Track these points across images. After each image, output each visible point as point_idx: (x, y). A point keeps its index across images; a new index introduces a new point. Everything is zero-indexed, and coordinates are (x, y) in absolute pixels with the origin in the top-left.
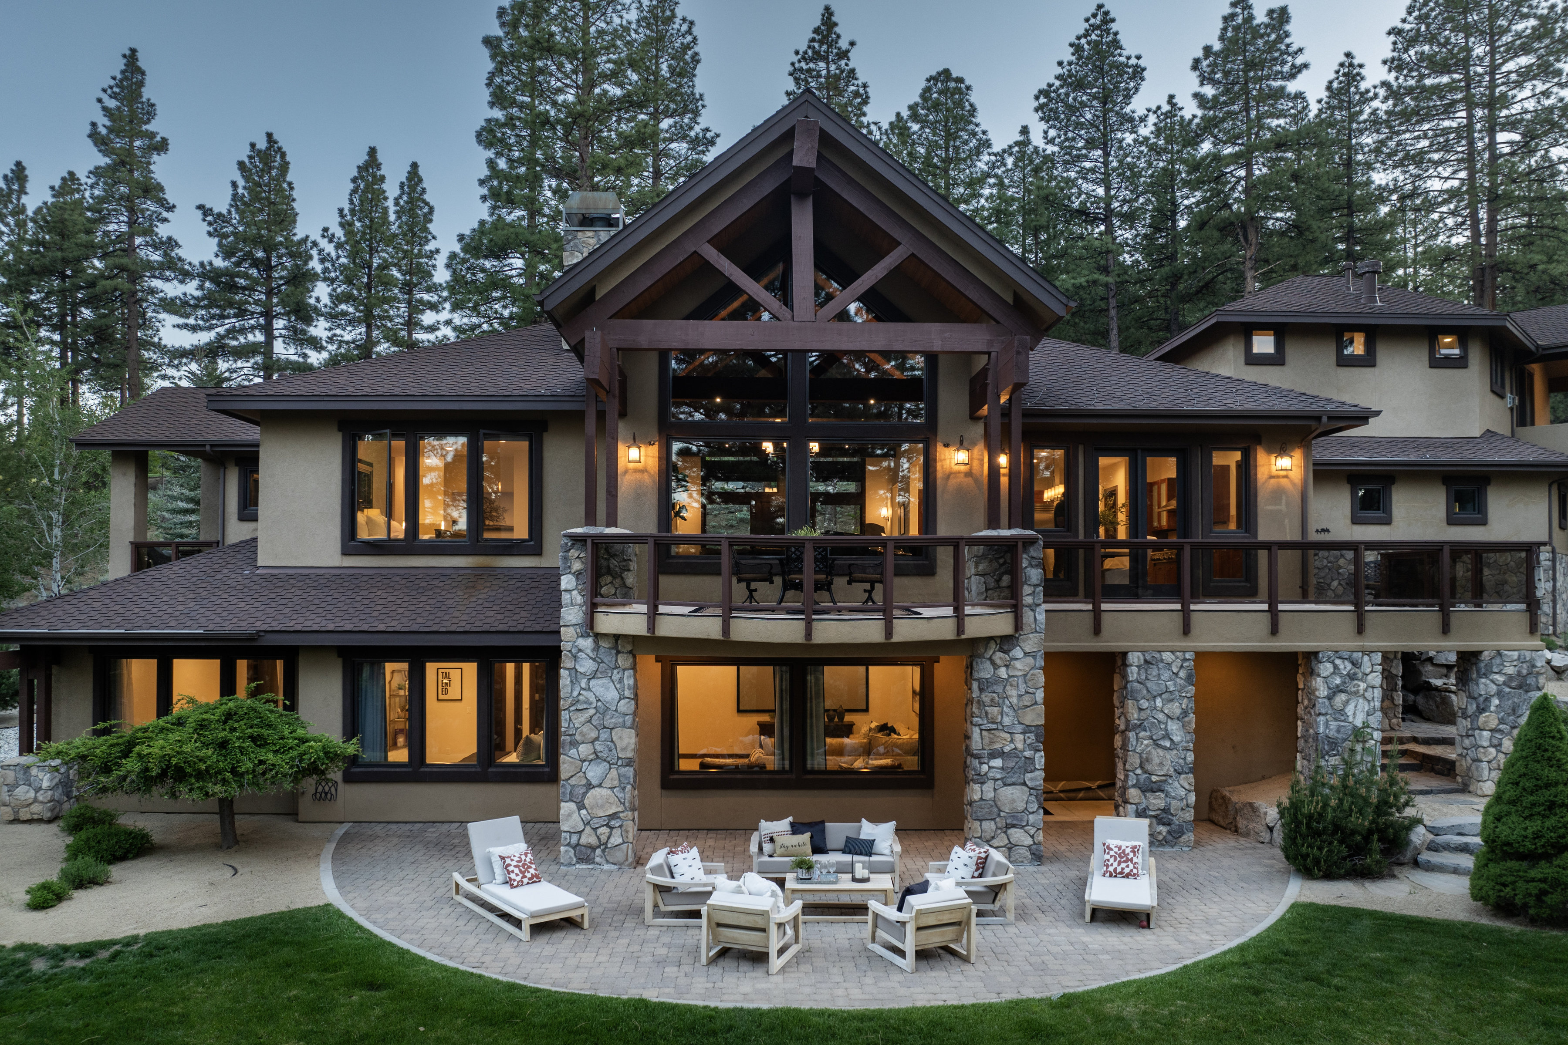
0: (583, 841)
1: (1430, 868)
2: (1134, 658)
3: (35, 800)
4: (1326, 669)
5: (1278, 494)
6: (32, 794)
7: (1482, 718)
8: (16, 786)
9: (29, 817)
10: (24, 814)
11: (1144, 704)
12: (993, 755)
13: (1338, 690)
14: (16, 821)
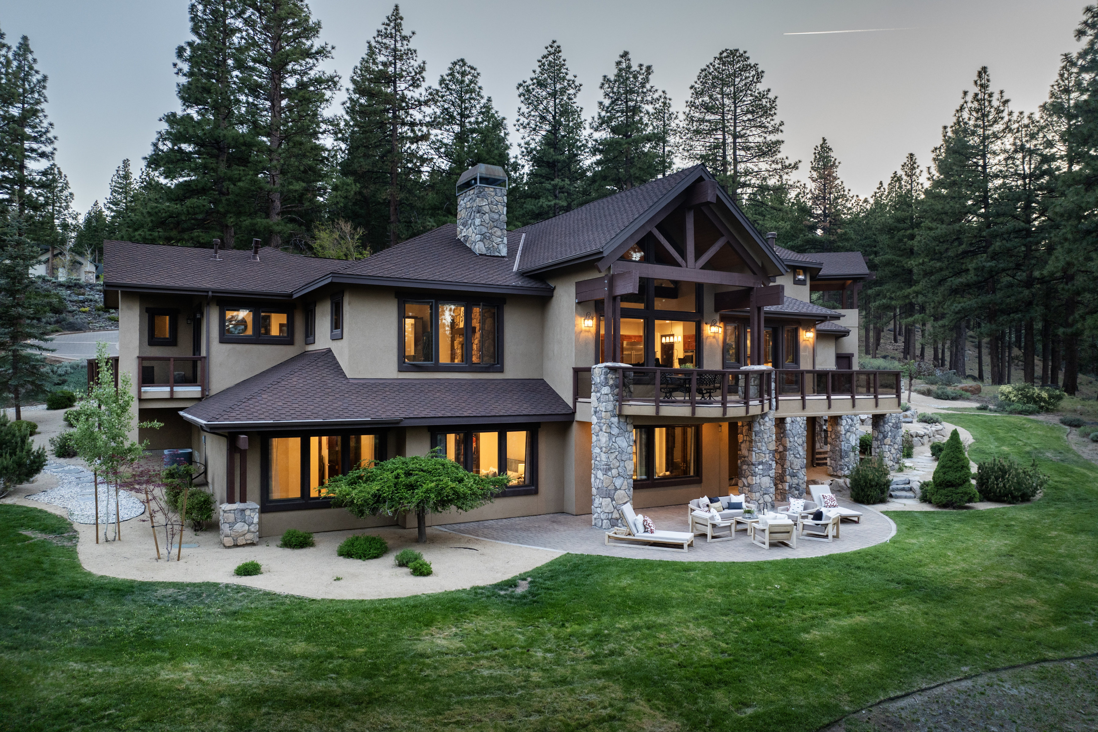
0: (614, 516)
1: (897, 497)
2: (788, 420)
3: (249, 531)
4: (844, 422)
5: (806, 347)
6: (246, 527)
7: (886, 441)
8: (236, 522)
9: (244, 542)
10: (241, 541)
11: (792, 439)
12: (759, 464)
13: (848, 431)
14: (236, 546)
